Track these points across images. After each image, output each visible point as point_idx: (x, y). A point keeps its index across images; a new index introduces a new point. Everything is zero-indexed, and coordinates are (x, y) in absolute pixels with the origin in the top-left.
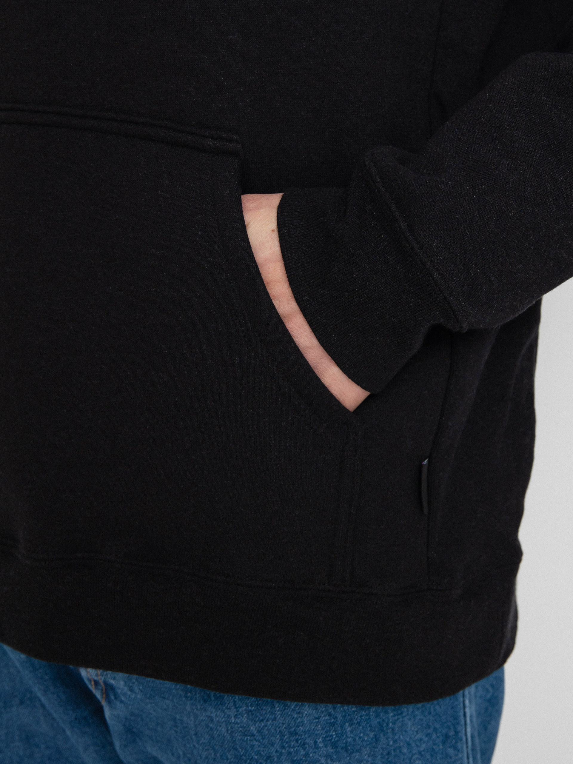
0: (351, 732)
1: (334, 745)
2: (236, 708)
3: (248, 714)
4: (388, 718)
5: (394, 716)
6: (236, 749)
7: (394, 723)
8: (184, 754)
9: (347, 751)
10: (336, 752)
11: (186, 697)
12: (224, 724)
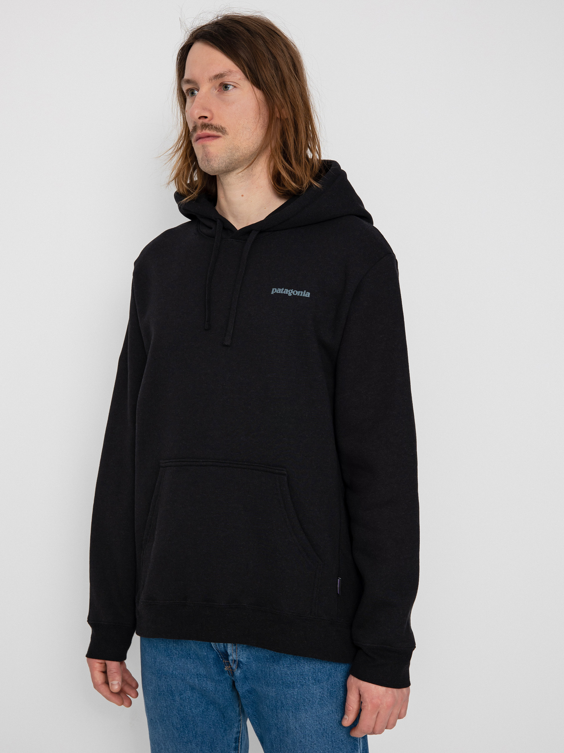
0: (320, 675)
1: (315, 680)
2: (283, 665)
3: (287, 668)
4: (332, 672)
5: (334, 671)
6: (283, 680)
7: (334, 673)
8: (265, 683)
9: (319, 682)
10: (315, 682)
11: (267, 662)
12: (279, 671)
